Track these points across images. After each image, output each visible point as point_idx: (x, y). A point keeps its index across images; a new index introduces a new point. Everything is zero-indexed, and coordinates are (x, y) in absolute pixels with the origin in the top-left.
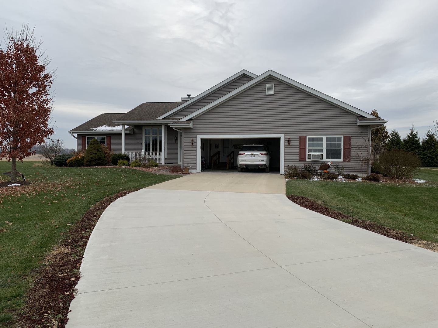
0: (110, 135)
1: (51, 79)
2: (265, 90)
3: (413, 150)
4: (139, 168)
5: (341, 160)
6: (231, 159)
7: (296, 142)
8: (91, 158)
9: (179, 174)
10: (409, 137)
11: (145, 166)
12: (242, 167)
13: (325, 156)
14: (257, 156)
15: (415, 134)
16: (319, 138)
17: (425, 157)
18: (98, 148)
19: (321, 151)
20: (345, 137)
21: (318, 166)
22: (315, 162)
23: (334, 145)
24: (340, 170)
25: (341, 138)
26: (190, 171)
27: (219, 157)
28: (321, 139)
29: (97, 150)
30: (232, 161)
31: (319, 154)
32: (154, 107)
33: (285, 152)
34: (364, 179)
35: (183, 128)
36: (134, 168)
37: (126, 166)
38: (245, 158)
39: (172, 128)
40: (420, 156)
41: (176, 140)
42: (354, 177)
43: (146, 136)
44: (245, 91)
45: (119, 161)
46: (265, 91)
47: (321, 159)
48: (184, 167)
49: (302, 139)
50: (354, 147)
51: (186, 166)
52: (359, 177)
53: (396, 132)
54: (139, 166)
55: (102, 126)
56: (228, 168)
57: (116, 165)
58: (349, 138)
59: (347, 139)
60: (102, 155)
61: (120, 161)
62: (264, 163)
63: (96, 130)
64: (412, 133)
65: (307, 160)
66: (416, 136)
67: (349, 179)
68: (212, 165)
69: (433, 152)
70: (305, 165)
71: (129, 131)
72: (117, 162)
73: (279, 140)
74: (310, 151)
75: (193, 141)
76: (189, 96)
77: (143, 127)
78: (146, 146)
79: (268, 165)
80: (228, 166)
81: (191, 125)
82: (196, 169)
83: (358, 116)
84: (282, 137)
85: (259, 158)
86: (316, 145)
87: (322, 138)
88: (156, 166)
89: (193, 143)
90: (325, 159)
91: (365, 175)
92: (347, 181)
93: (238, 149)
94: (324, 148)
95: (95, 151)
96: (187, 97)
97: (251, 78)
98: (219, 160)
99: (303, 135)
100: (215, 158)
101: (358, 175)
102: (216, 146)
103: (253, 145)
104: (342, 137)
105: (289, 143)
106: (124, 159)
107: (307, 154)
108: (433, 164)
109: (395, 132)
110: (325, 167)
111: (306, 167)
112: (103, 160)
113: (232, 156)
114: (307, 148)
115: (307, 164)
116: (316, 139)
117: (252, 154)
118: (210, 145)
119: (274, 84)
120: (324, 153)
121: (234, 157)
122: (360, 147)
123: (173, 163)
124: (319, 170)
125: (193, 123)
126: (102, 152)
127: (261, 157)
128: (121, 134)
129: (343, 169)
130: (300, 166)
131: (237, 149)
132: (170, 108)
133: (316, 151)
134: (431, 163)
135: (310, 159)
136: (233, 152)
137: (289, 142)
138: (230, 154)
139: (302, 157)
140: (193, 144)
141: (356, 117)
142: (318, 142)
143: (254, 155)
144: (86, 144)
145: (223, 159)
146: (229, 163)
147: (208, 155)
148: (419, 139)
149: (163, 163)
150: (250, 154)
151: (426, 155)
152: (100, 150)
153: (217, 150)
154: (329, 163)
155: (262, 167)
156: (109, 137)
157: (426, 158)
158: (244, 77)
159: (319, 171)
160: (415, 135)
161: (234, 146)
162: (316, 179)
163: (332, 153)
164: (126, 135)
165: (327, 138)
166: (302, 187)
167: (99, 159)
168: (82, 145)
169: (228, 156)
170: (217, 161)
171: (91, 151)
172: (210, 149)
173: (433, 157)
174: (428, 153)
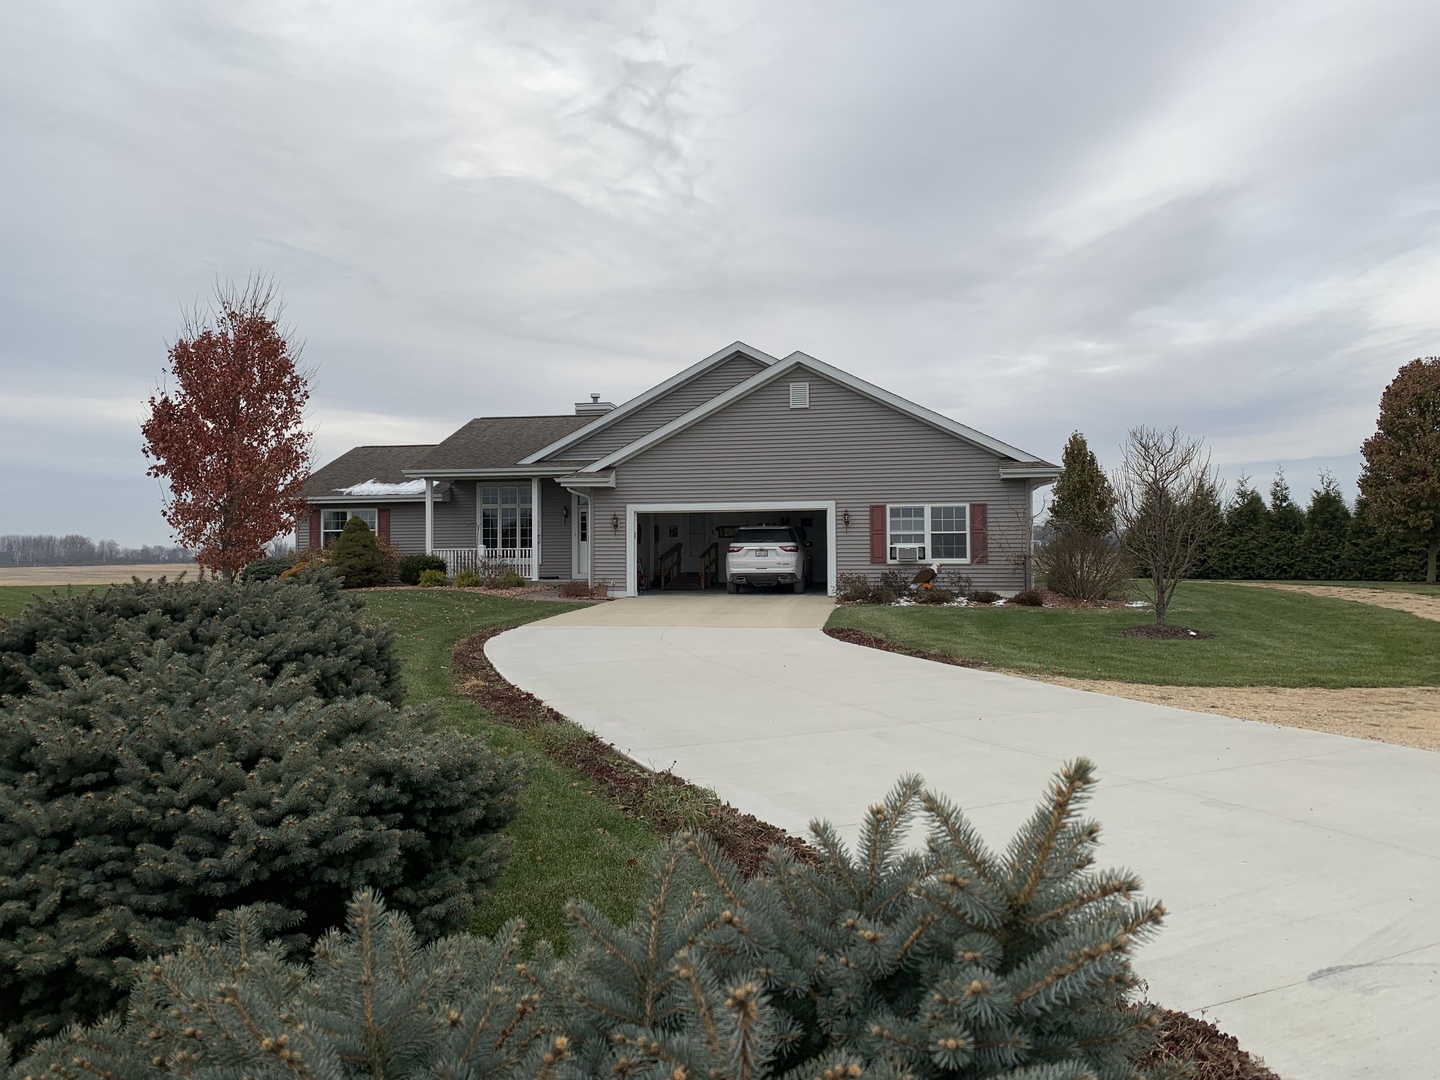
0: (386, 508)
1: (306, 388)
2: (787, 396)
4: (476, 590)
5: (967, 560)
6: (711, 564)
7: (862, 519)
8: (350, 567)
9: (584, 600)
11: (493, 584)
12: (738, 581)
13: (928, 552)
14: (773, 553)
15: (1208, 489)
16: (916, 509)
17: (1234, 552)
18: (368, 543)
19: (921, 538)
20: (973, 507)
21: (911, 574)
22: (907, 564)
23: (948, 526)
24: (963, 584)
25: (965, 508)
26: (610, 594)
27: (679, 557)
28: (920, 512)
29: (364, 546)
30: (713, 570)
31: (916, 546)
32: (506, 431)
33: (839, 543)
34: (1010, 601)
35: (591, 488)
36: (466, 589)
37: (442, 586)
38: (745, 560)
39: (565, 488)
40: (1222, 550)
41: (566, 516)
42: (989, 598)
43: (486, 506)
44: (743, 399)
45: (422, 574)
46: (787, 401)
47: (920, 558)
48: (596, 585)
49: (877, 513)
50: (993, 531)
51: (601, 581)
52: (1000, 598)
54: (477, 584)
55: (364, 481)
56: (703, 586)
57: (416, 583)
58: (983, 507)
59: (979, 511)
60: (377, 558)
61: (426, 574)
62: (789, 570)
63: (350, 494)
64: (1201, 486)
65: (889, 561)
66: (1212, 496)
67: (978, 601)
68: (663, 578)
69: (1253, 538)
70: (883, 574)
71: (441, 495)
72: (418, 576)
73: (823, 513)
74: (895, 539)
75: (616, 519)
76: (595, 398)
77: (478, 484)
78: (486, 533)
79: (799, 576)
80: (703, 581)
81: (611, 481)
82: (624, 588)
83: (1000, 458)
84: (830, 507)
85: (778, 559)
86: (907, 526)
87: (922, 509)
88: (520, 584)
89: (617, 524)
90: (929, 559)
91: (1012, 594)
92: (972, 605)
93: (729, 537)
94: (928, 532)
95: (359, 549)
96: (591, 401)
97: (763, 366)
98: (679, 569)
99: (878, 502)
100: (669, 562)
101: (998, 593)
102: (670, 531)
103: (764, 527)
104: (967, 506)
105: (847, 523)
106: (435, 568)
107: (889, 546)
108: (1254, 571)
110: (927, 575)
111: (885, 578)
112: (379, 572)
113: (713, 557)
114: (889, 533)
115: (887, 572)
116: (907, 512)
117: (761, 550)
118: (657, 528)
119: (807, 384)
120: (928, 544)
121: (716, 557)
122: (1005, 528)
123: (558, 578)
124: (913, 582)
125: (616, 476)
126: (375, 550)
127: (784, 556)
128: (424, 503)
129: (968, 580)
130: (873, 575)
131: (724, 537)
132: (549, 432)
133: (907, 539)
134: (1248, 569)
135: (895, 558)
136: (716, 546)
137: (846, 520)
138: (707, 552)
139: (877, 555)
140: (616, 526)
141: (997, 460)
142: (913, 519)
143: (767, 550)
144: (322, 530)
145: (690, 564)
146: (706, 574)
147: (652, 556)
148: (1219, 504)
149: (535, 578)
150: (756, 550)
151: (1236, 547)
152: (369, 545)
153: (674, 541)
154: (934, 568)
155: (787, 580)
156: (384, 511)
157: (1235, 554)
158: (739, 361)
159: (912, 586)
160: (1210, 493)
161: (717, 529)
162: (905, 604)
163: (946, 545)
164: (435, 504)
165: (932, 508)
166: (861, 616)
167: (368, 570)
168: (310, 533)
169: (703, 556)
170: (675, 568)
171: (349, 550)
172: (657, 539)
173: (1254, 554)
174: (1240, 541)
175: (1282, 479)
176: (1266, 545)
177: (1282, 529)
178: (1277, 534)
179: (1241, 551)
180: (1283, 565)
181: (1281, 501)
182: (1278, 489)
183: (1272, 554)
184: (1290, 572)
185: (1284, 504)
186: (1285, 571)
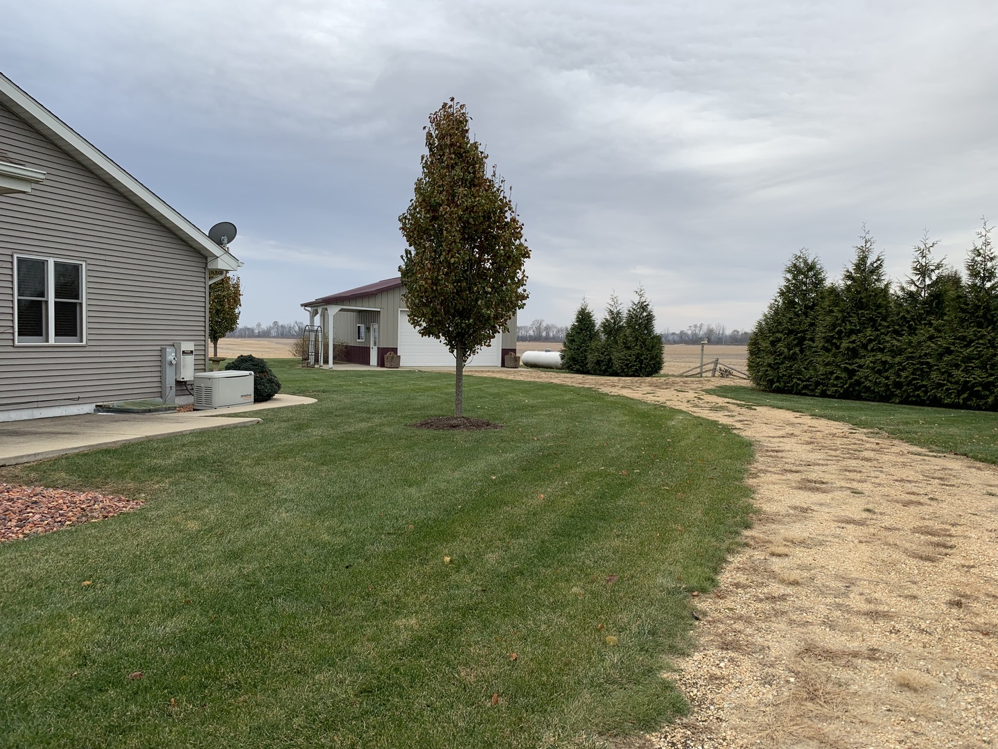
3: (859, 331)
10: (849, 277)
15: (872, 264)
17: (897, 359)
40: (879, 356)
53: (810, 261)
64: (863, 260)
66: (879, 275)
69: (931, 338)
108: (926, 392)
109: (805, 262)
134: (917, 388)
148: (887, 286)
151: (900, 352)
157: (899, 363)
160: (875, 270)
173: (928, 363)
174: (910, 342)
175: (987, 244)
176: (948, 351)
177: (980, 325)
178: (970, 333)
179: (908, 358)
180: (974, 385)
181: (983, 279)
182: (979, 259)
183: (957, 366)
184: (987, 397)
185: (988, 285)
186: (978, 395)
